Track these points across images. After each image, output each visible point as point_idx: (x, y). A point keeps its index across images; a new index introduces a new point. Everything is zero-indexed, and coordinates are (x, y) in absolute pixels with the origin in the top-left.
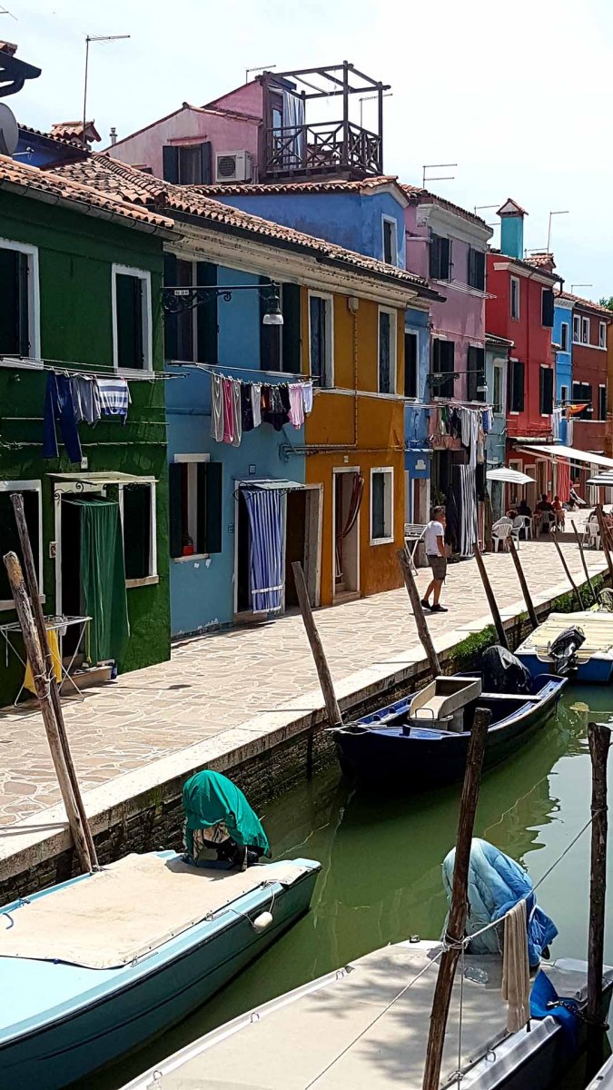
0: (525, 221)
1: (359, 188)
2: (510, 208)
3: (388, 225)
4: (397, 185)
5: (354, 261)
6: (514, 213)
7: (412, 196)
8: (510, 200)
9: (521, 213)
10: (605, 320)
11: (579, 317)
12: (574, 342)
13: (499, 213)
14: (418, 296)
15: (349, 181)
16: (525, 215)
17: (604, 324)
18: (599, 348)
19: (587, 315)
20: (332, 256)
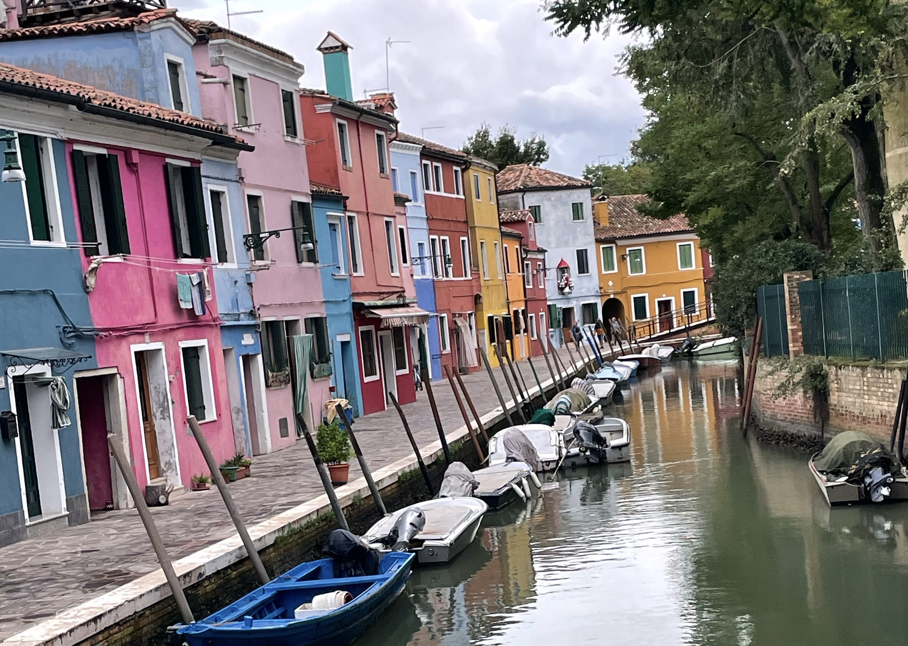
0: (349, 56)
1: (133, 26)
2: (332, 43)
3: (173, 67)
4: (179, 20)
5: (126, 108)
6: (337, 47)
7: (201, 32)
8: (329, 34)
9: (344, 48)
10: (458, 164)
11: (428, 162)
12: (427, 192)
13: (319, 49)
14: (213, 144)
15: (122, 18)
16: (349, 49)
17: (458, 169)
18: (455, 196)
19: (438, 160)
20: (96, 103)
